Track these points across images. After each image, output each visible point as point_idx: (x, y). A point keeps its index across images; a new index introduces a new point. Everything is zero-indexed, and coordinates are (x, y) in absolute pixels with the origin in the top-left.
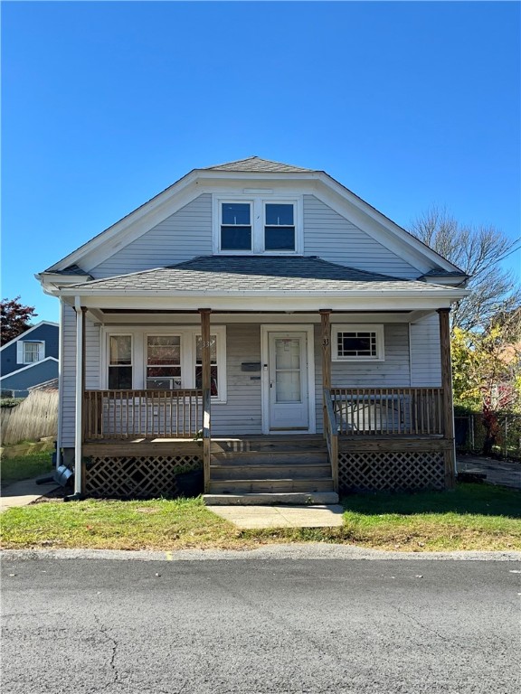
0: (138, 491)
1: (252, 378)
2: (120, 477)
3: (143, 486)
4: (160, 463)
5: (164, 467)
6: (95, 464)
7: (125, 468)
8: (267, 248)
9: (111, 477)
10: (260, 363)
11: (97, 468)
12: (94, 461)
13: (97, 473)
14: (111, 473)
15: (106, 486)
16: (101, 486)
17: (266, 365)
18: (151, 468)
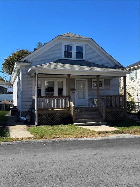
0: (52, 123)
1: (72, 93)
2: (48, 119)
3: (54, 121)
4: (58, 115)
5: (59, 116)
6: (41, 116)
7: (49, 117)
8: (76, 58)
9: (45, 119)
10: (74, 89)
11: (42, 117)
12: (41, 115)
13: (42, 118)
14: (45, 118)
15: (44, 122)
16: (43, 122)
17: (76, 89)
18: (56, 117)
